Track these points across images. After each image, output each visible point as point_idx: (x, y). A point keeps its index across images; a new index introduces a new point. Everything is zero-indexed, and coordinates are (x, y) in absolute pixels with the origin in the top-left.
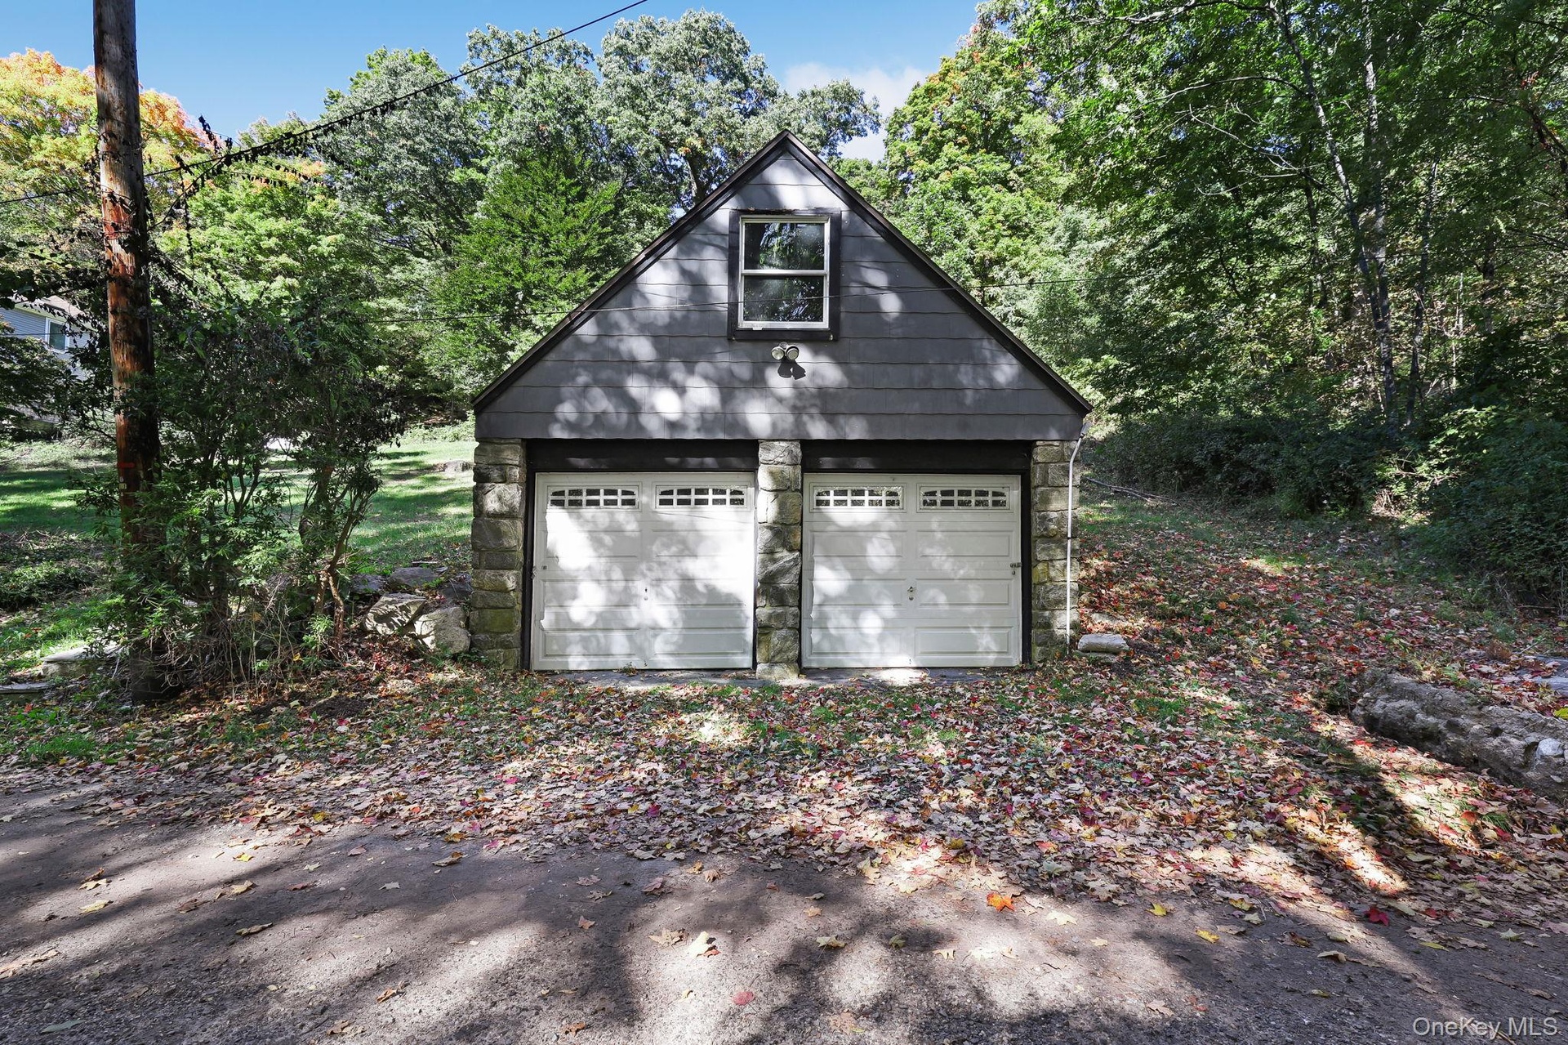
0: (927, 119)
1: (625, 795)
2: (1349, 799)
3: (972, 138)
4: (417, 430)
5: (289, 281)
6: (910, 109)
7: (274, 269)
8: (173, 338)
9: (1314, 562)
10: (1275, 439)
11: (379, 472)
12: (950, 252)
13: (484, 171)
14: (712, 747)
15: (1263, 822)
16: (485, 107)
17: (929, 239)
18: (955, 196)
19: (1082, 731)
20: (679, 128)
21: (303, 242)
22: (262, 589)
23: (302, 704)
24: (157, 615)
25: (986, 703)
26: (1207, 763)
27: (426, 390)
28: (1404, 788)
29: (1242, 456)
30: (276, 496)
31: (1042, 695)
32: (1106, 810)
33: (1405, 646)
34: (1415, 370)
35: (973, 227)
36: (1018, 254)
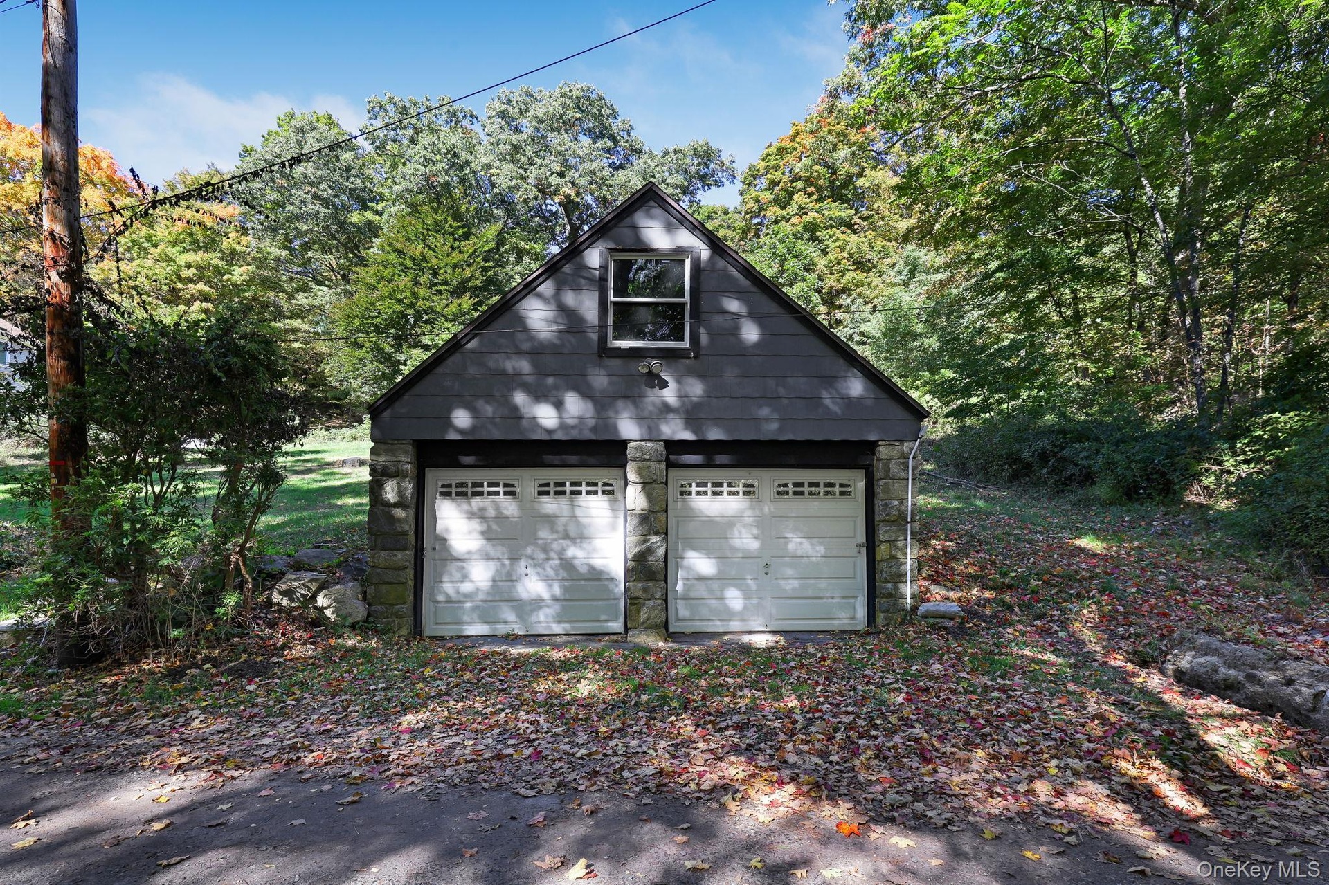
0: (779, 173)
1: (510, 742)
2: (1158, 739)
3: (820, 189)
4: (318, 432)
5: (205, 305)
6: (764, 164)
7: (192, 295)
8: (102, 355)
9: (1131, 541)
10: (1097, 439)
11: (284, 467)
12: (801, 284)
13: (380, 214)
14: (589, 701)
15: (1081, 759)
16: (381, 160)
17: (782, 272)
18: (805, 236)
19: (921, 684)
20: (555, 180)
21: (219, 272)
22: (178, 569)
23: (214, 666)
24: (81, 591)
25: (835, 661)
26: (1033, 710)
27: (326, 398)
28: (1206, 730)
29: (1065, 453)
30: (192, 488)
31: (885, 654)
32: (943, 750)
33: (1211, 611)
34: (1224, 382)
35: (821, 263)
36: (863, 285)
